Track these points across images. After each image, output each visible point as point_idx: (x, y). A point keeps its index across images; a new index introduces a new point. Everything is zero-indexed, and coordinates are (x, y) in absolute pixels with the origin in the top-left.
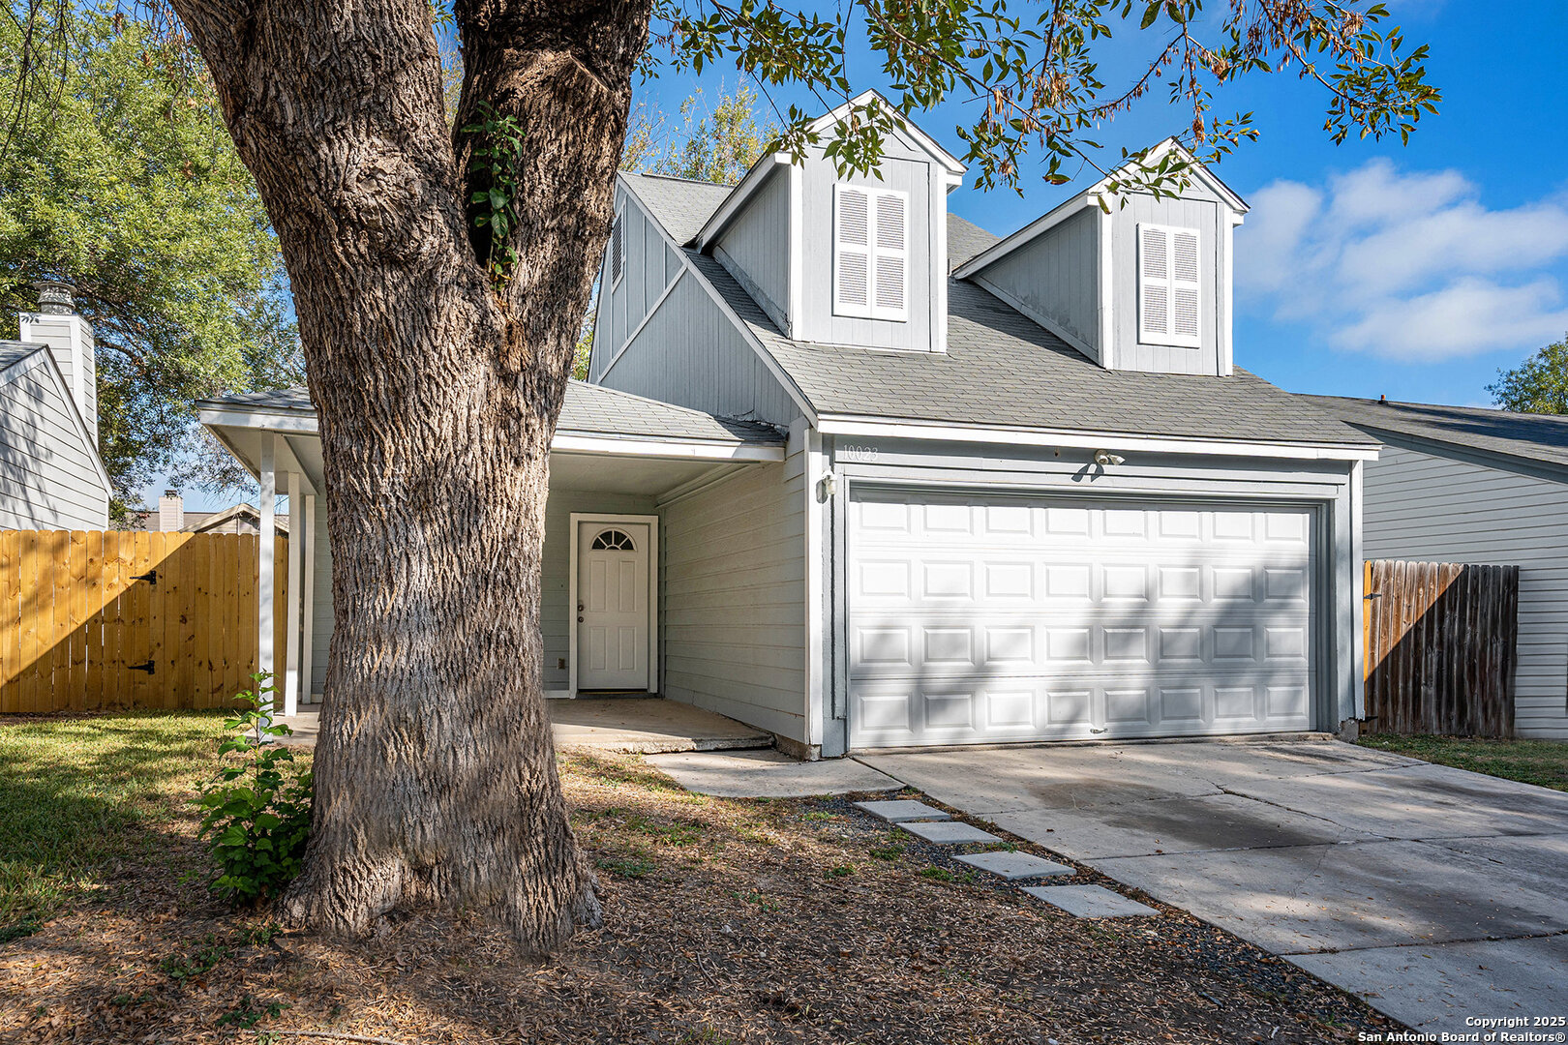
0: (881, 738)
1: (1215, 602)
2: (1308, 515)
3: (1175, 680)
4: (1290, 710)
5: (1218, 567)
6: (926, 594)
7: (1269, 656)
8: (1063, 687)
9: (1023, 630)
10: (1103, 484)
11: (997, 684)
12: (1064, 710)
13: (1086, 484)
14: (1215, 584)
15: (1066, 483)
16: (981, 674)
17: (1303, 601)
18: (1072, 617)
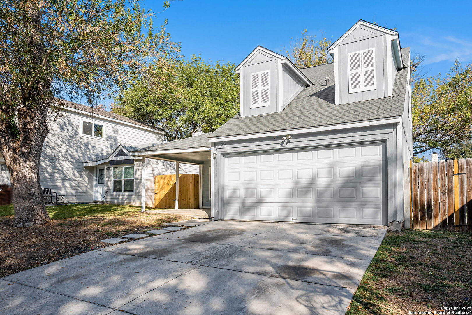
0: (233, 217)
1: (340, 180)
2: (381, 146)
3: (325, 205)
4: (375, 217)
5: (341, 167)
6: (244, 180)
7: (363, 197)
8: (284, 207)
9: (272, 190)
10: (290, 145)
11: (264, 204)
12: (285, 213)
13: (285, 146)
14: (339, 173)
15: (279, 146)
16: (260, 202)
17: (379, 178)
18: (287, 185)
